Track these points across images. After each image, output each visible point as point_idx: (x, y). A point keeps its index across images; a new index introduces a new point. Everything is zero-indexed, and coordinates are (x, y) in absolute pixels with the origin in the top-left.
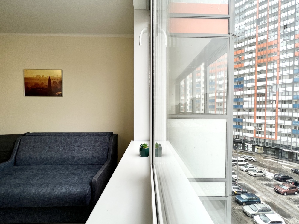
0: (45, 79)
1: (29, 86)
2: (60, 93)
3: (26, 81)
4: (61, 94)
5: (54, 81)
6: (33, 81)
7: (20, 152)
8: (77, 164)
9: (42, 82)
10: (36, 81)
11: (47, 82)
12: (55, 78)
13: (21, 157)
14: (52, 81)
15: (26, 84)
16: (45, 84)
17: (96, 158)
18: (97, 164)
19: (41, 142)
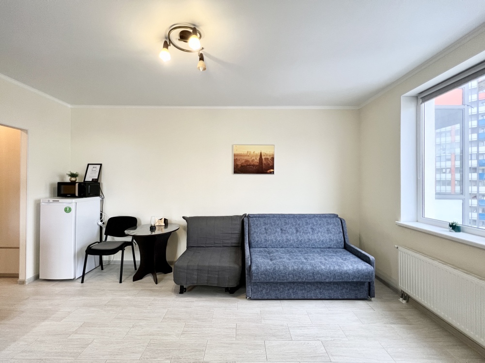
0: (256, 155)
1: (239, 163)
2: (272, 170)
3: (236, 158)
4: (273, 172)
5: (266, 157)
6: (243, 158)
7: (253, 234)
8: (314, 247)
9: (253, 158)
10: (246, 158)
11: (258, 158)
12: (267, 155)
13: (257, 239)
14: (263, 158)
15: (235, 161)
16: (256, 161)
17: (333, 241)
18: (335, 247)
19: (271, 223)
